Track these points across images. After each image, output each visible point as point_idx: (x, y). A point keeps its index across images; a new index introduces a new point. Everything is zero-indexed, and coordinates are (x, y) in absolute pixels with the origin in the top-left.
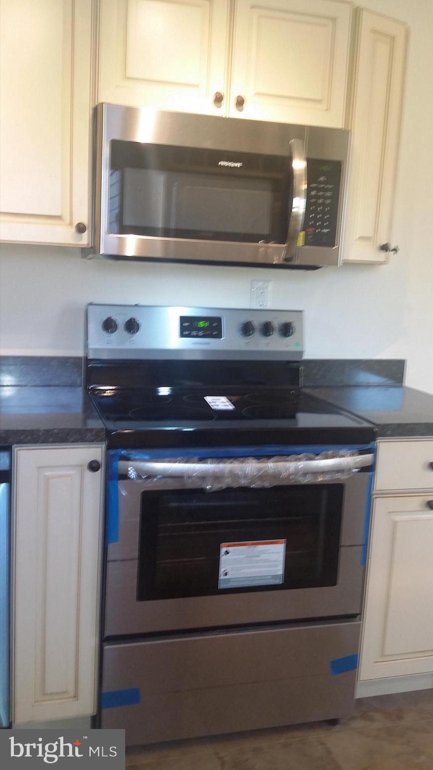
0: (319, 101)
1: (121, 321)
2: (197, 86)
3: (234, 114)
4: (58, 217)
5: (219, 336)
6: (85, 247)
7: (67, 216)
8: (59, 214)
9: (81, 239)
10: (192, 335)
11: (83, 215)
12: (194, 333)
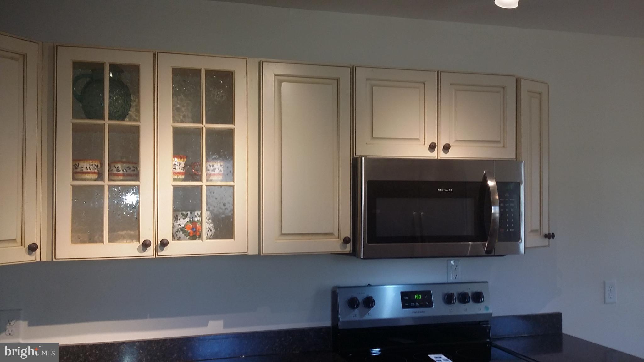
0: (498, 142)
1: (360, 298)
2: (418, 139)
3: (443, 156)
4: (331, 234)
5: (430, 305)
6: (349, 252)
7: (336, 234)
8: (331, 231)
9: (345, 248)
10: (411, 305)
11: (347, 232)
12: (413, 304)
